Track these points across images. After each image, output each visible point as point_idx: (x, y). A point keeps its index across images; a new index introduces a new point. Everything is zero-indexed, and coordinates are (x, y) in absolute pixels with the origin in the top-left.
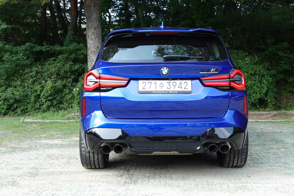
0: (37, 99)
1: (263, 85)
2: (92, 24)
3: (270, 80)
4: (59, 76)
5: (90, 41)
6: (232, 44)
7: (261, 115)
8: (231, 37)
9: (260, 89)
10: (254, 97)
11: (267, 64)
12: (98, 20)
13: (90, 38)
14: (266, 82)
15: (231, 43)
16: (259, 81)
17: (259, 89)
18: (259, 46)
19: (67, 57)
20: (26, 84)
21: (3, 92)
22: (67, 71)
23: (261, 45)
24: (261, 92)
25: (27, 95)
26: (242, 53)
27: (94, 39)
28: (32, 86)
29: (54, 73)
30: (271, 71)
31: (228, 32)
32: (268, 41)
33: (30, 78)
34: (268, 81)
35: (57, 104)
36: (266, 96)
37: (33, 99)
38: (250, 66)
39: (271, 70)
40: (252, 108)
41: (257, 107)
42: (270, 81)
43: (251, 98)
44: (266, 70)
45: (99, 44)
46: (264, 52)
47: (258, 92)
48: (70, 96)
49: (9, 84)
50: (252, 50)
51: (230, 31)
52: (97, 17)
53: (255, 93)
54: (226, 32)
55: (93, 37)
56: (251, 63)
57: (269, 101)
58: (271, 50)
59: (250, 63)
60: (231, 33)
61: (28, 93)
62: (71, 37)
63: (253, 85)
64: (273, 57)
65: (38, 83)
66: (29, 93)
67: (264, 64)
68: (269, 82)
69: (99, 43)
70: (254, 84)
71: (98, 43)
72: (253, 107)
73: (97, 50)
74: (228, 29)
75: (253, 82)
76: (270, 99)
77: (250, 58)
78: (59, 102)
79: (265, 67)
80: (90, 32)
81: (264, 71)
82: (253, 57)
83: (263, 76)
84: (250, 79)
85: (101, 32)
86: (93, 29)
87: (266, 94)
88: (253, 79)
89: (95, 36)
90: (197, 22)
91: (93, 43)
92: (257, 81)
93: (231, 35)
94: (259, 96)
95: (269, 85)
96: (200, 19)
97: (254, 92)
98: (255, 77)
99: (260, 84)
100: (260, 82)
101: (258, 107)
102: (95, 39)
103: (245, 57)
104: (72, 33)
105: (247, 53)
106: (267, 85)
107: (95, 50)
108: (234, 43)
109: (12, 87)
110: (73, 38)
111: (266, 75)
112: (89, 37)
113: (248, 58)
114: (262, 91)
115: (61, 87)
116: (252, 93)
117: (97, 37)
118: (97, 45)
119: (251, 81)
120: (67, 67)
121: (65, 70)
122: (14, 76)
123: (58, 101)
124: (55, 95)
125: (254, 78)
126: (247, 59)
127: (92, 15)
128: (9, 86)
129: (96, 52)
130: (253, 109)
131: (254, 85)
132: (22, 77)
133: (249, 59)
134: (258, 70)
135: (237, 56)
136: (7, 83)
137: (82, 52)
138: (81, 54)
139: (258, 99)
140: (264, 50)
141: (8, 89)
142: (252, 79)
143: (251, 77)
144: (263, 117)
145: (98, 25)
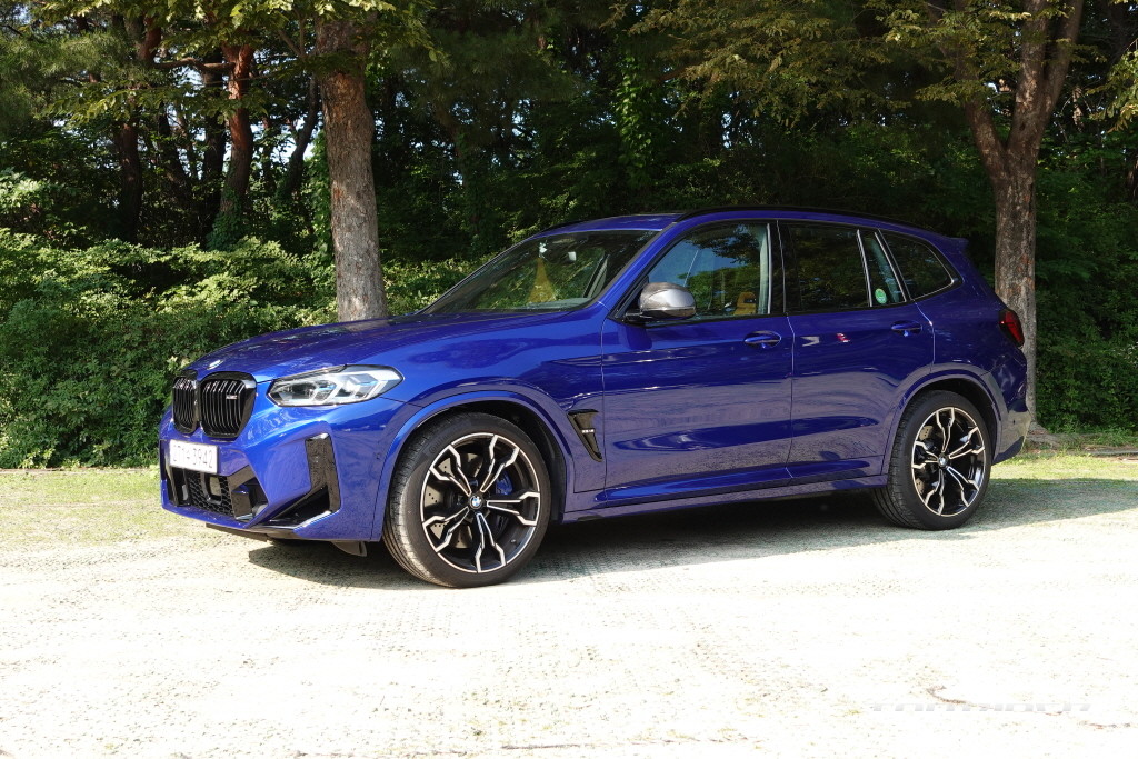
0: (154, 414)
2: (348, 181)
5: (343, 235)
12: (368, 171)
13: (344, 225)
20: (114, 368)
21: (42, 394)
25: (121, 404)
27: (357, 229)
28: (133, 374)
29: (200, 332)
33: (123, 350)
37: (141, 414)
45: (370, 242)
49: (59, 369)
52: (365, 160)
55: (354, 222)
61: (123, 397)
62: (233, 222)
65: (150, 364)
66: (129, 397)
69: (370, 239)
71: (367, 239)
73: (367, 260)
80: (344, 206)
85: (375, 208)
86: (352, 199)
89: (358, 217)
91: (352, 241)
102: (360, 226)
107: (361, 260)
109: (67, 377)
112: (342, 221)
117: (365, 221)
118: (365, 245)
121: (234, 323)
122: (74, 344)
127: (348, 155)
128: (60, 375)
129: (363, 268)
132: (97, 347)
136: (54, 364)
141: (59, 385)
145: (367, 186)
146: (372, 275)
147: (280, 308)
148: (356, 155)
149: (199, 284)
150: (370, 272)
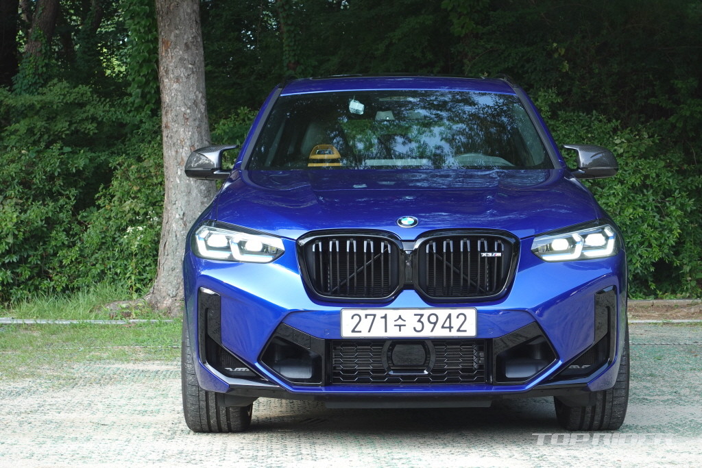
1: (668, 219)
2: (177, 32)
3: (691, 204)
4: (30, 188)
5: (171, 85)
6: (570, 91)
7: (670, 308)
8: (567, 72)
9: (660, 233)
10: (641, 256)
11: (677, 157)
12: (197, 22)
13: (172, 76)
14: (679, 213)
15: (564, 89)
16: (656, 207)
17: (656, 234)
18: (652, 101)
19: (45, 128)
22: (53, 174)
23: (656, 97)
24: (664, 244)
26: (600, 121)
27: (185, 80)
29: (13, 179)
30: (691, 178)
31: (556, 56)
32: (679, 86)
34: (682, 207)
35: (30, 278)
36: (677, 253)
38: (630, 161)
39: (691, 176)
40: (634, 292)
41: (648, 287)
42: (689, 209)
43: (634, 262)
44: (676, 176)
45: (197, 93)
46: (666, 119)
47: (654, 243)
48: (74, 253)
50: (627, 112)
51: (563, 53)
52: (194, 11)
53: (646, 244)
54: (549, 54)
55: (182, 72)
56: (631, 153)
57: (686, 268)
58: (688, 113)
59: (628, 152)
60: (566, 60)
62: (41, 63)
63: (640, 220)
64: (692, 134)
67: (669, 155)
68: (686, 212)
69: (197, 90)
70: (640, 217)
71: (195, 90)
72: (638, 289)
73: (194, 111)
74: (555, 45)
75: (641, 210)
76: (690, 261)
77: (627, 136)
78: (36, 271)
79: (672, 167)
80: (172, 57)
81: (669, 177)
82: (635, 136)
83: (668, 193)
84: (629, 200)
85: (202, 58)
86: (180, 49)
87: (677, 249)
88: (639, 202)
89: (186, 68)
90: (455, 21)
91: (180, 91)
92: (652, 209)
93: (566, 64)
94: (657, 255)
95: (686, 220)
96: (465, 12)
97: (642, 243)
98: (644, 195)
99: (658, 216)
100: (659, 212)
101: (653, 287)
102: (188, 77)
103: (611, 134)
104: (41, 51)
105: (615, 123)
106: (682, 221)
107: (188, 111)
108: (575, 90)
110: (46, 65)
111: (677, 191)
112: (170, 72)
113: (621, 138)
114: (666, 240)
115: (42, 226)
116: (635, 246)
117: (193, 72)
118: (192, 96)
119: (634, 209)
120: (53, 159)
121: (48, 169)
123: (32, 269)
124: (26, 249)
125: (641, 200)
126: (618, 141)
127: (177, 6)
129: (191, 119)
130: (638, 293)
131: (643, 222)
133: (623, 140)
134: (654, 175)
135: (588, 132)
137: (91, 112)
138: (87, 119)
139: (653, 264)
140: (666, 113)
142: (635, 201)
143: (633, 197)
144: (679, 314)
145: (195, 37)
146: (199, 127)
147: (93, 154)
148: (185, 6)
149: (8, 128)
150: (197, 123)
